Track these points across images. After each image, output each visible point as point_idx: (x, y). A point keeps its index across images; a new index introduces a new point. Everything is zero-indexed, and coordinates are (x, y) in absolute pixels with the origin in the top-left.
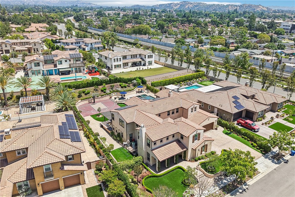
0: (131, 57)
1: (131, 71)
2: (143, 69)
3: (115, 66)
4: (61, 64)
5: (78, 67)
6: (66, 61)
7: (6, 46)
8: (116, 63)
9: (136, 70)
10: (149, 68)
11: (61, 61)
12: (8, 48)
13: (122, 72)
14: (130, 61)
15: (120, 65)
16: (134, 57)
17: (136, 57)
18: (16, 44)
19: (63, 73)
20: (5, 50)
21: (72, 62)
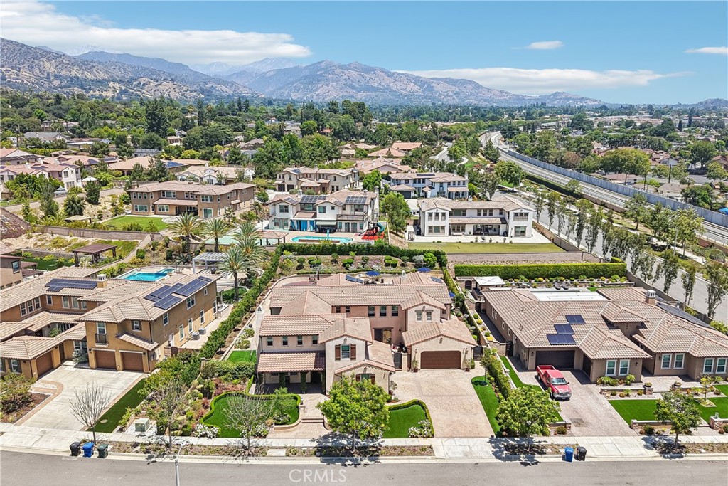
0: (476, 214)
1: (460, 242)
2: (491, 241)
3: (430, 227)
4: (325, 212)
5: (351, 222)
6: (333, 208)
7: (290, 179)
8: (434, 223)
9: (472, 242)
10: (507, 241)
11: (324, 208)
12: (293, 182)
13: (438, 242)
14: (471, 221)
15: (443, 228)
16: (485, 215)
17: (491, 214)
18: (309, 176)
19: (322, 230)
20: (288, 185)
21: (347, 211)
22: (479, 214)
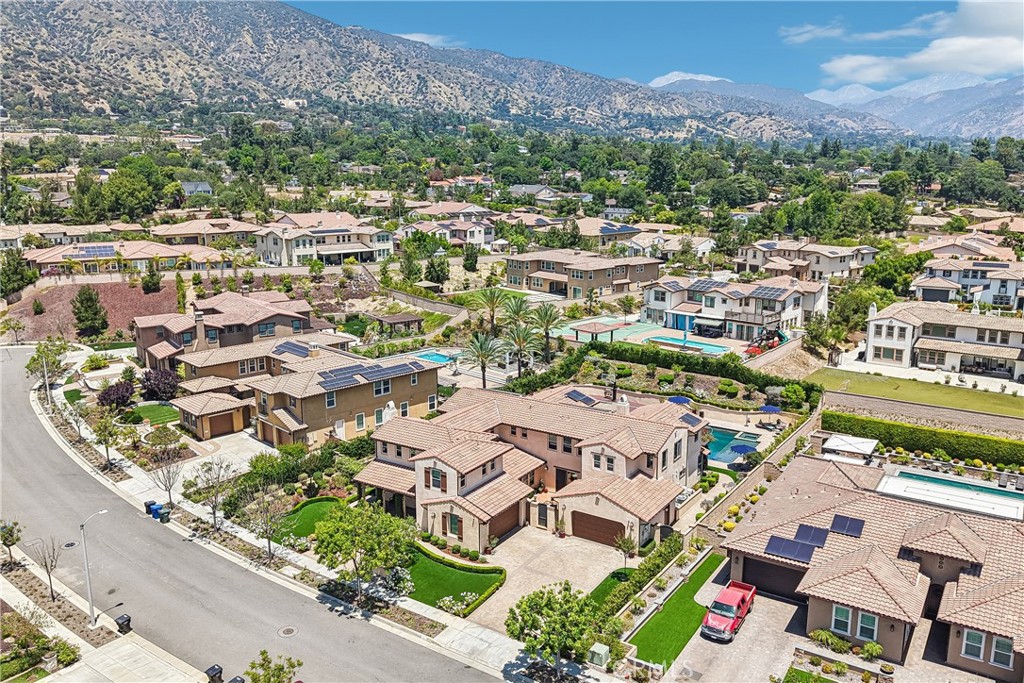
0: (976, 338)
1: (915, 380)
2: (975, 386)
3: (877, 349)
5: (746, 325)
6: (724, 301)
7: (755, 256)
8: (884, 342)
9: (936, 383)
11: (713, 300)
12: (758, 262)
13: (876, 374)
14: (957, 349)
15: (900, 352)
16: (993, 339)
17: (1005, 341)
18: (787, 253)
19: (702, 331)
20: (751, 266)
21: (751, 308)
22: (981, 338)
